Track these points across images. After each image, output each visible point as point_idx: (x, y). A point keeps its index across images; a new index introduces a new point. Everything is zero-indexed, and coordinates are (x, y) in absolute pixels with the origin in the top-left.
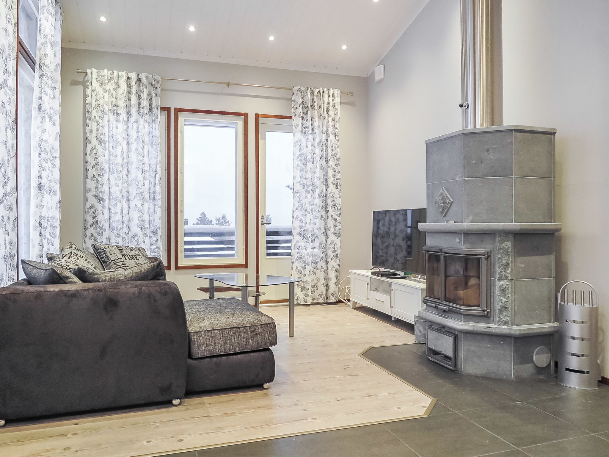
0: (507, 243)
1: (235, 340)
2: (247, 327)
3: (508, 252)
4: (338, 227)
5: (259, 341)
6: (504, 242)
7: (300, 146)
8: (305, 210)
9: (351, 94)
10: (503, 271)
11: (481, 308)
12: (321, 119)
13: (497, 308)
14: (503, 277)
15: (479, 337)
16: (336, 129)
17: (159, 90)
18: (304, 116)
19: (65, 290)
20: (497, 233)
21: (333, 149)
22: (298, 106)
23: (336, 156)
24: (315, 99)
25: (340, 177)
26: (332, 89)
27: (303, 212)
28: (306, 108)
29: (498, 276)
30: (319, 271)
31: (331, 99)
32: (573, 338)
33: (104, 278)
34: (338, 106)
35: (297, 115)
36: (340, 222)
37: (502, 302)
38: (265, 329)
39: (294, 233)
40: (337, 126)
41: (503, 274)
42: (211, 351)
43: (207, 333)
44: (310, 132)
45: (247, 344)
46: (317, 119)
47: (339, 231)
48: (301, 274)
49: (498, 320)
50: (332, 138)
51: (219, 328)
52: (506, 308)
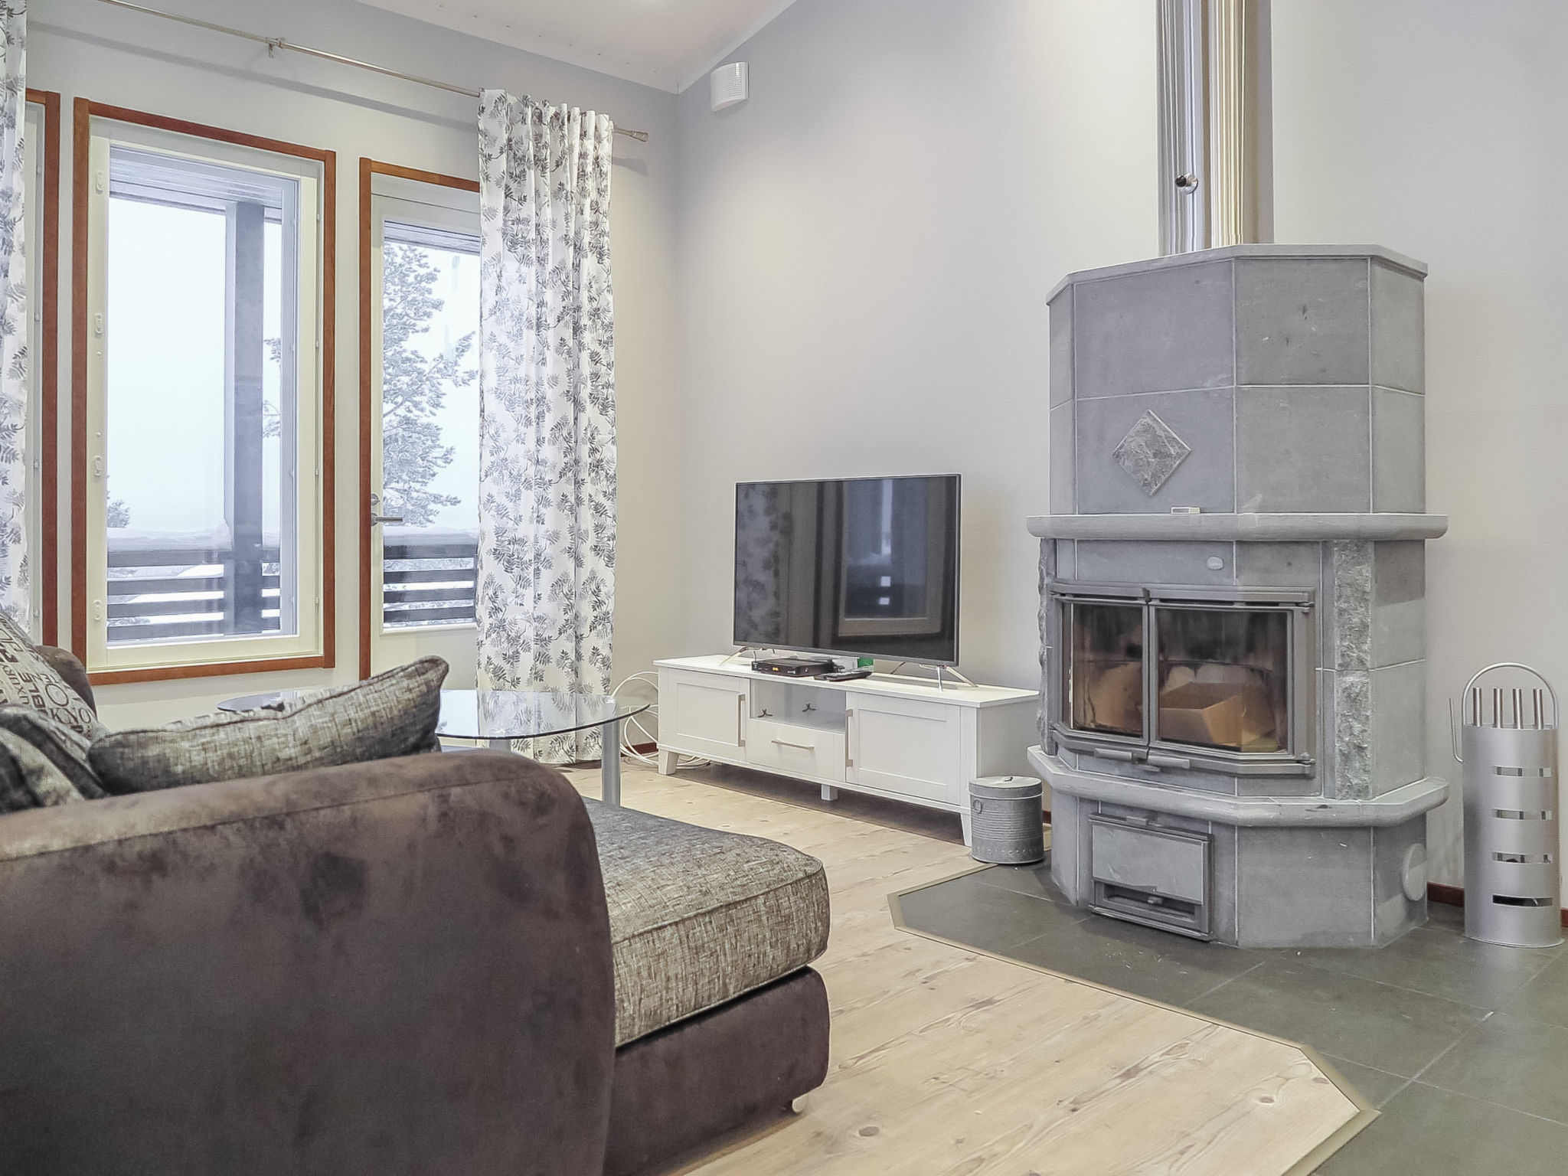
0: (1361, 569)
1: (725, 955)
2: (756, 897)
3: (1364, 592)
4: (608, 532)
5: (793, 945)
6: (1355, 565)
7: (500, 277)
8: (515, 478)
9: (641, 136)
10: (1354, 646)
11: (1293, 753)
12: (563, 200)
13: (1337, 751)
14: (1353, 663)
15: (1283, 837)
16: (603, 234)
17: (22, 21)
18: (513, 186)
19: (102, 843)
20: (1336, 541)
21: (594, 294)
22: (495, 152)
23: (602, 316)
24: (547, 138)
25: (613, 381)
26: (593, 113)
27: (508, 485)
28: (520, 160)
29: (1338, 661)
30: (553, 665)
31: (590, 144)
32: (1500, 814)
33: (198, 759)
34: (607, 167)
35: (493, 180)
36: (614, 516)
37: (1351, 734)
38: (807, 895)
39: (483, 551)
40: (606, 226)
41: (1355, 655)
42: (655, 1012)
43: (639, 945)
44: (532, 235)
45: (759, 962)
46: (548, 198)
47: (611, 543)
48: (501, 680)
49: (1339, 783)
50: (589, 263)
51: (678, 919)
52: (1360, 748)
